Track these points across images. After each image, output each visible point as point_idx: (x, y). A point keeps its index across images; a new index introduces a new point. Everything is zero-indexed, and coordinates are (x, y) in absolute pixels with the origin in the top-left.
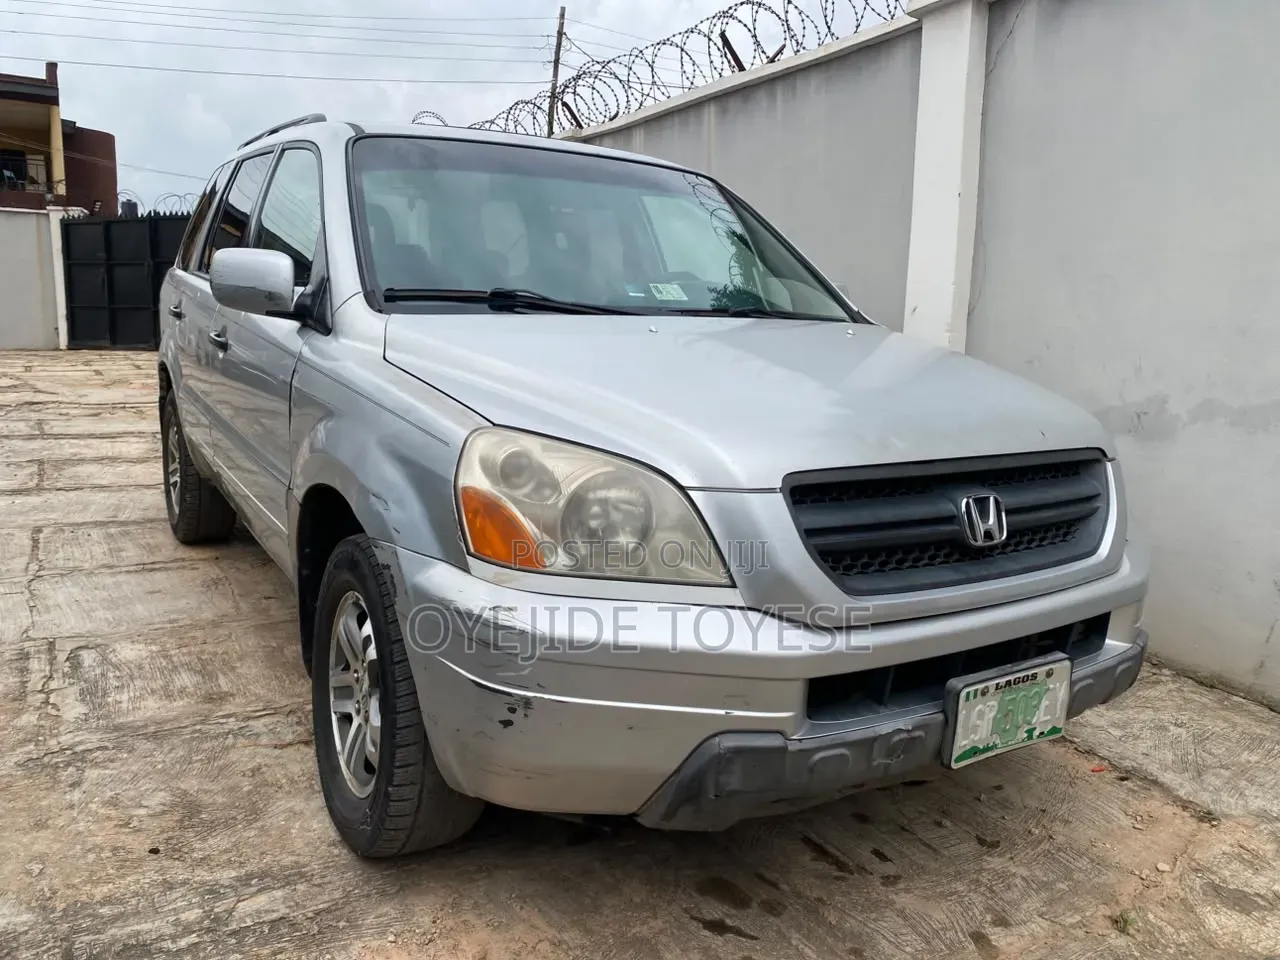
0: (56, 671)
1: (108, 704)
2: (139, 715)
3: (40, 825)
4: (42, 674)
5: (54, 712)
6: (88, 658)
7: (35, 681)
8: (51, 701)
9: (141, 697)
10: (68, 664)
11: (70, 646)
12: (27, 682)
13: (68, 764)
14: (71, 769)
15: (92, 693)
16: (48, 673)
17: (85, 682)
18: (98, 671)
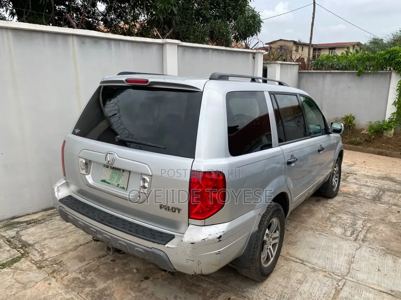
0: (358, 232)
1: (352, 221)
2: (348, 216)
3: (373, 209)
4: (361, 233)
5: (363, 224)
6: (349, 233)
7: (364, 232)
8: (363, 226)
9: (345, 219)
10: (355, 233)
11: (351, 238)
12: (366, 233)
13: (366, 214)
14: (365, 213)
15: (354, 224)
16: (360, 232)
17: (353, 228)
18: (349, 229)
